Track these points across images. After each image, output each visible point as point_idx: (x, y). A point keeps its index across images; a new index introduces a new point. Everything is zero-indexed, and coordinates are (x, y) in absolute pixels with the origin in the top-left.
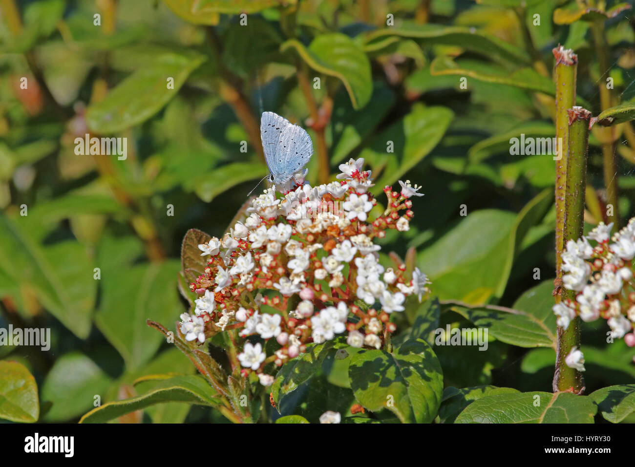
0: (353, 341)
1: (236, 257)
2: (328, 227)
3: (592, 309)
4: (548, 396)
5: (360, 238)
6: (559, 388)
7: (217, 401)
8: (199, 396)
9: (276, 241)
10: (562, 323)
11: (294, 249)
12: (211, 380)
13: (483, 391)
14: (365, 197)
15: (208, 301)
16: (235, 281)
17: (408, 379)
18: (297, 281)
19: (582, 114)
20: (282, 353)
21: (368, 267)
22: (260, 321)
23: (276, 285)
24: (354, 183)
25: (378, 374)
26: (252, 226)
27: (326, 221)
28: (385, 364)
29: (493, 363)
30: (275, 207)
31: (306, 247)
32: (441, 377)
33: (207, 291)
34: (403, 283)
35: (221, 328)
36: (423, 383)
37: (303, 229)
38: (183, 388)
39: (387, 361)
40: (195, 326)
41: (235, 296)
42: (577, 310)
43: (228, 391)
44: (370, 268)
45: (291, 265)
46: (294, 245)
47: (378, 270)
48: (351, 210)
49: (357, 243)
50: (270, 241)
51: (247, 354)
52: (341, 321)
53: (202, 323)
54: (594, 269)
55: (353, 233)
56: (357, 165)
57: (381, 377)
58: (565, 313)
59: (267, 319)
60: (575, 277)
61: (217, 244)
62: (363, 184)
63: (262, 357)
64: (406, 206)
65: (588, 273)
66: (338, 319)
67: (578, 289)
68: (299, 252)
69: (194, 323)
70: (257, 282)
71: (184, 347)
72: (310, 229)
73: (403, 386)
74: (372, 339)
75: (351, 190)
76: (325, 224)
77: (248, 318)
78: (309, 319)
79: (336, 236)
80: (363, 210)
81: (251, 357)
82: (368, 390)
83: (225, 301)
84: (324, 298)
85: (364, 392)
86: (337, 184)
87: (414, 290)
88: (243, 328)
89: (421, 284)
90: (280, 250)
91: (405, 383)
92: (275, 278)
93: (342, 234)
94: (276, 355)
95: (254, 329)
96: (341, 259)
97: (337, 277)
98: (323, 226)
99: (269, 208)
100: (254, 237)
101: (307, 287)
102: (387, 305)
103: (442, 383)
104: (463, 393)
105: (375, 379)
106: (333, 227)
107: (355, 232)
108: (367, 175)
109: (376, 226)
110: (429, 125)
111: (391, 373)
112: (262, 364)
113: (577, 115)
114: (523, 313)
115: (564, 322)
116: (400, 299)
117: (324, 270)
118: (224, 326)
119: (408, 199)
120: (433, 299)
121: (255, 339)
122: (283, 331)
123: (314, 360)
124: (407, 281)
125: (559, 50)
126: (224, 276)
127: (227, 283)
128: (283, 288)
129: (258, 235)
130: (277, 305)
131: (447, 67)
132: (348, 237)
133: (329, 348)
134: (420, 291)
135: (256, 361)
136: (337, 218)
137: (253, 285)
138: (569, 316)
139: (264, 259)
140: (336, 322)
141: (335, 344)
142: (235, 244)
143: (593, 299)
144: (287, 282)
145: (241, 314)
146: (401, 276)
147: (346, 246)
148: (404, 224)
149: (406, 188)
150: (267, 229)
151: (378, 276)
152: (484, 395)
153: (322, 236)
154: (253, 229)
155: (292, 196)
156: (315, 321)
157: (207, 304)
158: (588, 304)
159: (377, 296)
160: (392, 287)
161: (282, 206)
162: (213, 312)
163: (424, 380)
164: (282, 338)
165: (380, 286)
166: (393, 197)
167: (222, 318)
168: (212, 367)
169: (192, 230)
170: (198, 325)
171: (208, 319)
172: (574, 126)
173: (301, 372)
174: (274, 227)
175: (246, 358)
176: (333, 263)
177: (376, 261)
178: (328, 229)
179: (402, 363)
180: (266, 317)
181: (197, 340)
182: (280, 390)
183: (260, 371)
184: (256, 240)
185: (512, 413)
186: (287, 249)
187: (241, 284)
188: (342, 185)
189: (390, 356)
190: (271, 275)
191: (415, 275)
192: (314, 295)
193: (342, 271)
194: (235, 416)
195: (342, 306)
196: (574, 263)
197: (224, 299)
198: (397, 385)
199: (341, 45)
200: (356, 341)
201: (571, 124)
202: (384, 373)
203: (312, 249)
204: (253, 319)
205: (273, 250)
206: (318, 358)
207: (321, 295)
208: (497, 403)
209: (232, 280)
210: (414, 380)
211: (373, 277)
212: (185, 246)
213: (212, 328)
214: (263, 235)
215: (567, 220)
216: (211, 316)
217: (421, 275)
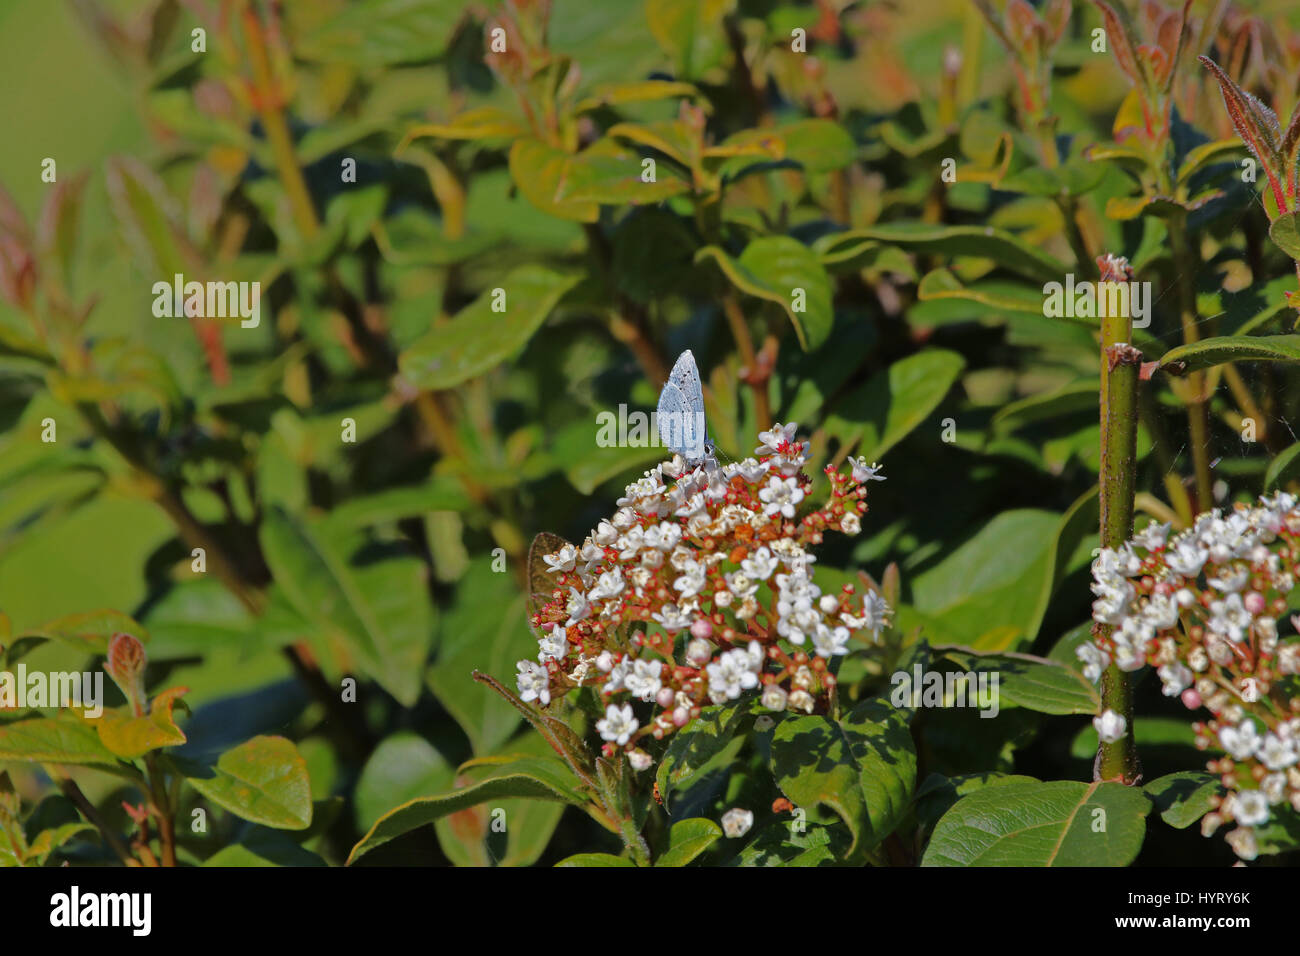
0: (771, 701)
1: (598, 574)
2: (736, 526)
3: (1134, 651)
4: (1082, 787)
5: (782, 545)
6: (1101, 777)
7: (583, 797)
8: (554, 789)
9: (656, 548)
10: (1091, 673)
11: (684, 561)
12: (571, 763)
13: (984, 780)
14: (792, 482)
15: (557, 641)
16: (597, 610)
17: (861, 760)
18: (687, 609)
19: (1129, 354)
20: (664, 720)
21: (795, 587)
22: (631, 671)
23: (655, 616)
24: (778, 460)
25: (815, 753)
26: (622, 527)
27: (733, 518)
28: (826, 738)
29: (1016, 743)
30: (658, 497)
31: (702, 557)
32: (912, 757)
33: (556, 627)
34: (850, 612)
35: (577, 682)
36: (884, 766)
37: (698, 530)
38: (529, 776)
39: (830, 733)
40: (534, 679)
41: (597, 633)
42: (1113, 655)
43: (597, 781)
44: (799, 589)
45: (679, 584)
46: (684, 555)
47: (811, 593)
48: (772, 501)
49: (780, 551)
50: (648, 549)
51: (611, 721)
52: (752, 669)
53: (545, 674)
54: (1141, 591)
55: (774, 536)
56: (786, 434)
57: (819, 757)
58: (1095, 658)
59: (641, 667)
60: (1109, 604)
61: (571, 554)
62: (792, 462)
63: (632, 725)
64: (859, 494)
65: (1132, 598)
66: (747, 666)
67: (1114, 623)
68: (690, 566)
69: (533, 675)
70: (628, 611)
71: (530, 713)
72: (708, 530)
73: (852, 770)
74: (801, 698)
75: (774, 471)
76: (731, 522)
77: (614, 666)
78: (704, 667)
79: (748, 540)
80: (790, 501)
81: (617, 726)
82: (800, 776)
83: (584, 642)
84: (728, 635)
85: (793, 781)
86: (753, 461)
87: (865, 623)
88: (606, 682)
89: (876, 613)
90: (661, 561)
91: (856, 767)
92: (655, 605)
93: (756, 537)
94: (656, 723)
95: (622, 682)
96: (754, 575)
97: (748, 602)
98: (727, 525)
99: (648, 499)
100: (624, 543)
101: (701, 618)
102: (823, 647)
103: (915, 768)
104: (954, 784)
105: (810, 760)
106: (743, 527)
107: (777, 534)
108: (801, 449)
109: (808, 525)
110: (927, 377)
111: (835, 752)
112: (632, 737)
113: (1120, 356)
114: (1058, 663)
115: (1093, 671)
116: (842, 637)
117: (728, 593)
118: (582, 679)
119: (862, 485)
120: (921, 642)
121: (622, 697)
122: (665, 686)
123: (719, 733)
124: (857, 609)
125: (1106, 258)
126: (579, 602)
127: (583, 612)
128: (667, 621)
129: (630, 539)
130: (657, 645)
131: (944, 287)
132: (765, 543)
133: (742, 713)
134: (874, 625)
135: (624, 731)
136: (751, 513)
137: (621, 616)
138: (1100, 662)
139: (638, 576)
140: (744, 672)
141: (752, 707)
142: (599, 554)
143: (1137, 636)
144: (672, 611)
145: (604, 660)
146: (846, 602)
147: (762, 555)
148: (852, 522)
149: (858, 468)
150: (644, 531)
151: (811, 601)
152: (985, 787)
153: (726, 541)
154: (623, 531)
155: (687, 481)
156: (712, 670)
157: (555, 646)
158: (1128, 644)
159: (809, 632)
160: (833, 619)
161: (671, 497)
162: (565, 658)
163: (885, 762)
164: (664, 696)
165: (813, 617)
166: (838, 481)
167: (578, 666)
168: (571, 744)
169: (542, 534)
170: (538, 677)
171: (554, 668)
172: (1115, 372)
173: (699, 749)
174: (654, 528)
175: (608, 727)
176: (742, 582)
177: (808, 578)
178: (737, 530)
179: (854, 736)
180: (639, 664)
181: (538, 701)
182: (668, 778)
183: (630, 746)
184: (627, 547)
185: (1023, 812)
186: (672, 560)
187: (606, 614)
188: (760, 464)
189: (835, 726)
190: (649, 600)
191: (867, 601)
192: (710, 630)
193: (755, 594)
194: (610, 820)
195: (755, 648)
196: (1110, 583)
197: (583, 637)
198: (843, 771)
199: (786, 254)
200: (774, 700)
201: (1112, 371)
202: (824, 751)
203: (711, 560)
204: (621, 668)
205: (650, 561)
206: (726, 728)
207: (723, 631)
208: (1002, 798)
209: (592, 608)
210: (871, 762)
211: (803, 603)
212: (532, 559)
213: (562, 682)
214: (638, 540)
215: (1108, 517)
216: (562, 664)
217: (878, 600)
